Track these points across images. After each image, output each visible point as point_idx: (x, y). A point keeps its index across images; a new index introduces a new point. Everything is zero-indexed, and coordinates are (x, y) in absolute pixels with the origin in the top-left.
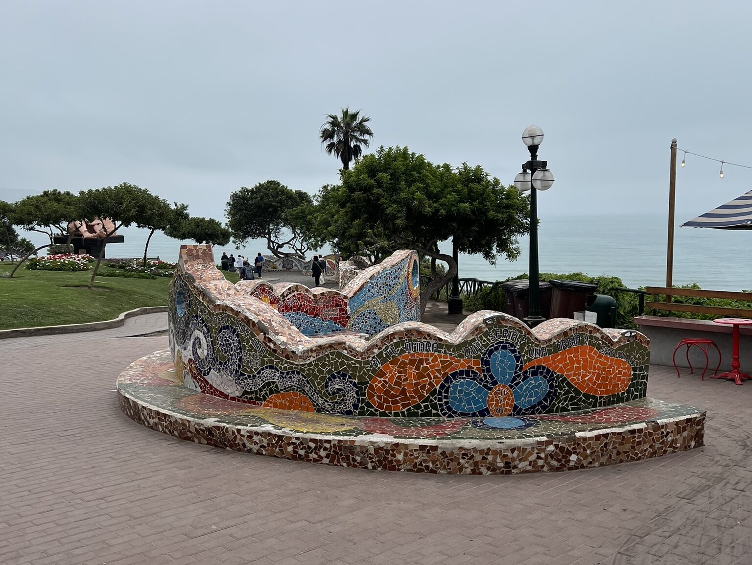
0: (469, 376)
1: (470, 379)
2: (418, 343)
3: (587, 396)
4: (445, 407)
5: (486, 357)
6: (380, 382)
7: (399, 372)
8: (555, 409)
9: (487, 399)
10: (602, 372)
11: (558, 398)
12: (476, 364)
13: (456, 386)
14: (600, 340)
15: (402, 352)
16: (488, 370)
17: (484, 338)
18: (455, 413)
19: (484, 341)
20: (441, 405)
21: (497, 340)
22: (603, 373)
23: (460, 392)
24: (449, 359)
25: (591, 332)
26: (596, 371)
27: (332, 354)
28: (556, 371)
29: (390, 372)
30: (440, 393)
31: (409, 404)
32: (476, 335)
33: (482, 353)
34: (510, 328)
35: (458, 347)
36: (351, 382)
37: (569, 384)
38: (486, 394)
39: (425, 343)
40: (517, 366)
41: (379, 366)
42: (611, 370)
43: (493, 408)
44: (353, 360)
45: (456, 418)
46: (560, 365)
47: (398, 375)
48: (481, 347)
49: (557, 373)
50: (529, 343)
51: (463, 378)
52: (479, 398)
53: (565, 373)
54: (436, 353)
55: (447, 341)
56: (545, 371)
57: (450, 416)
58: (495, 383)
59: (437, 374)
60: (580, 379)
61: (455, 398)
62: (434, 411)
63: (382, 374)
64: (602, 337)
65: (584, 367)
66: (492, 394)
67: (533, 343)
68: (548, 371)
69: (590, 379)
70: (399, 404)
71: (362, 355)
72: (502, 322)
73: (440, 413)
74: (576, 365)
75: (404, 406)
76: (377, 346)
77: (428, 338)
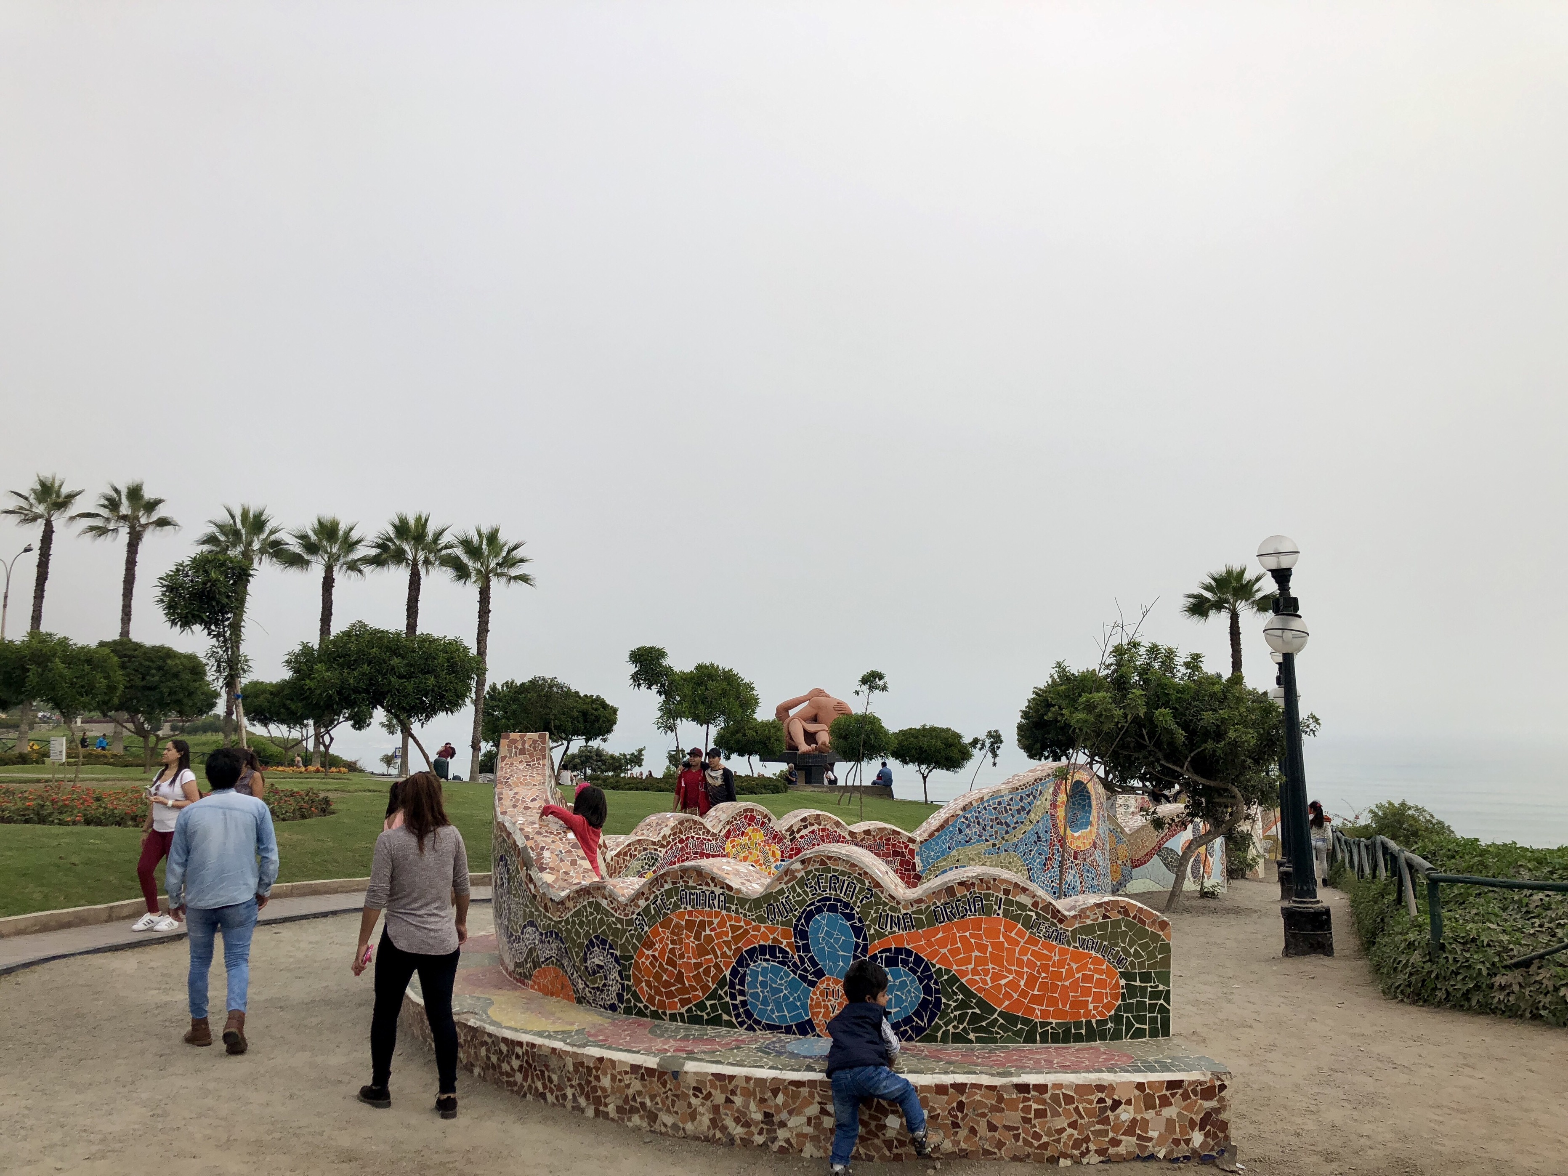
0: (776, 957)
1: (778, 962)
2: (698, 892)
3: (1010, 1018)
4: (741, 1010)
5: (802, 925)
6: (647, 957)
7: (673, 942)
8: (939, 1034)
9: (809, 1002)
10: (1038, 972)
11: (944, 1014)
12: (785, 935)
13: (755, 974)
14: (1030, 910)
15: (676, 906)
16: (806, 948)
17: (798, 890)
18: (758, 1022)
19: (799, 895)
20: (735, 1007)
21: (820, 895)
22: (1043, 975)
23: (764, 984)
24: (742, 924)
25: (1007, 892)
26: (1025, 969)
27: (590, 904)
28: (934, 962)
29: (661, 941)
30: (732, 986)
31: (689, 1001)
32: (786, 883)
33: (794, 916)
34: (843, 873)
35: (757, 903)
36: (612, 954)
37: (963, 989)
38: (806, 993)
39: (707, 893)
40: (857, 945)
41: (646, 928)
42: (1064, 970)
43: (820, 1021)
44: (613, 916)
45: (759, 1032)
46: (944, 951)
47: (670, 946)
48: (794, 906)
49: (938, 966)
50: (877, 904)
51: (765, 960)
52: (794, 998)
53: (955, 967)
54: (724, 912)
55: (739, 891)
56: (911, 959)
57: (750, 1028)
58: (819, 974)
59: (725, 949)
60: (989, 982)
61: (755, 996)
62: (725, 1017)
63: (650, 945)
64: (1035, 904)
65: (996, 959)
66: (815, 994)
67: (885, 904)
68: (919, 960)
69: (1013, 985)
70: (676, 1000)
71: (624, 910)
72: (828, 862)
73: (734, 1020)
74: (977, 954)
75: (684, 1002)
76: (643, 894)
77: (712, 885)
